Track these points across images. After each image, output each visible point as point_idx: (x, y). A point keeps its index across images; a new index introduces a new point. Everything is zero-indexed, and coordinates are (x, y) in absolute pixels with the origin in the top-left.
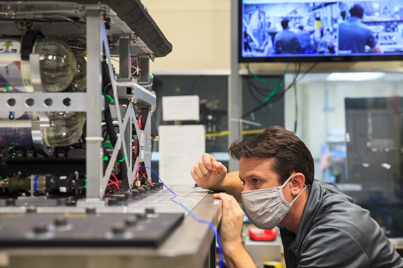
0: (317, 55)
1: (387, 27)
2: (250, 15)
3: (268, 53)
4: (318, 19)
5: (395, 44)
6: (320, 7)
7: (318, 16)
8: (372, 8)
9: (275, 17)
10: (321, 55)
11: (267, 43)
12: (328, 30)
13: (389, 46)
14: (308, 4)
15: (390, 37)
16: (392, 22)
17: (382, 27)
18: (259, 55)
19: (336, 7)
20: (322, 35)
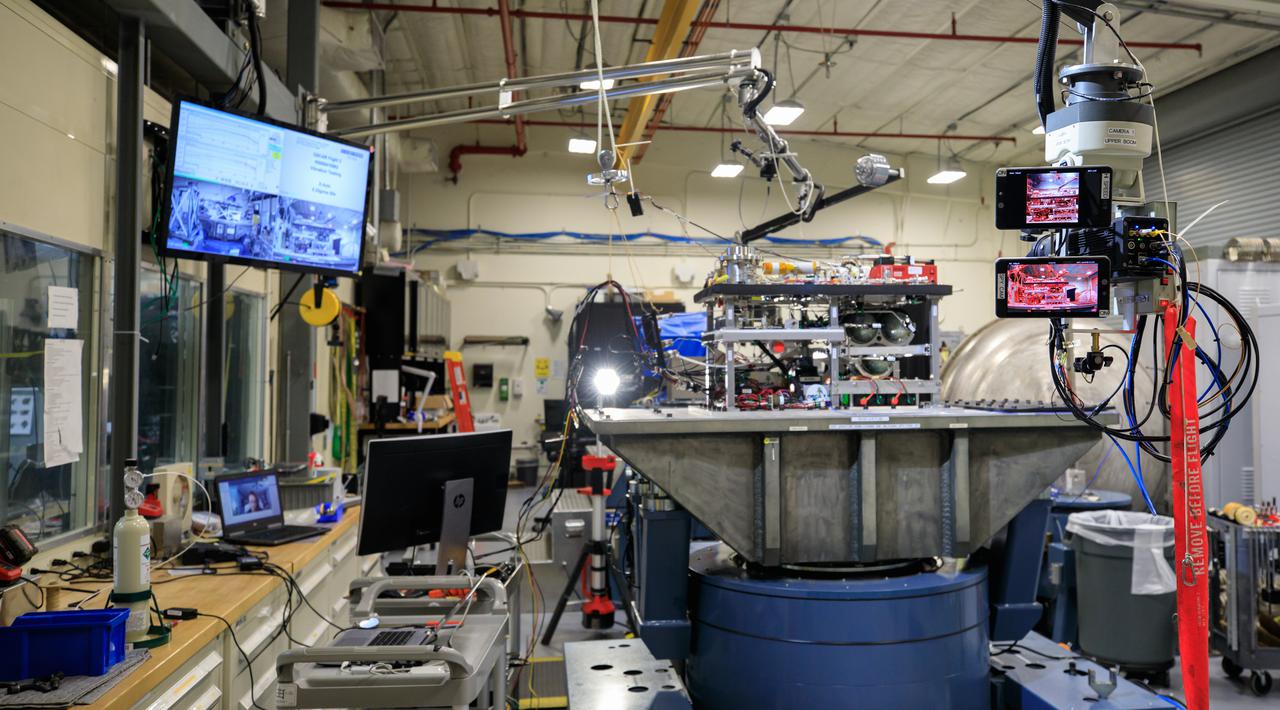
0: (252, 257)
1: (320, 235)
2: (181, 192)
3: (197, 247)
4: (257, 212)
5: (325, 255)
6: (259, 198)
7: (257, 208)
8: (309, 210)
9: (210, 201)
10: (256, 258)
11: (198, 234)
12: (266, 228)
13: (320, 257)
14: (248, 191)
15: (322, 247)
16: (325, 229)
17: (315, 234)
18: (185, 247)
19: (275, 201)
20: (259, 232)
